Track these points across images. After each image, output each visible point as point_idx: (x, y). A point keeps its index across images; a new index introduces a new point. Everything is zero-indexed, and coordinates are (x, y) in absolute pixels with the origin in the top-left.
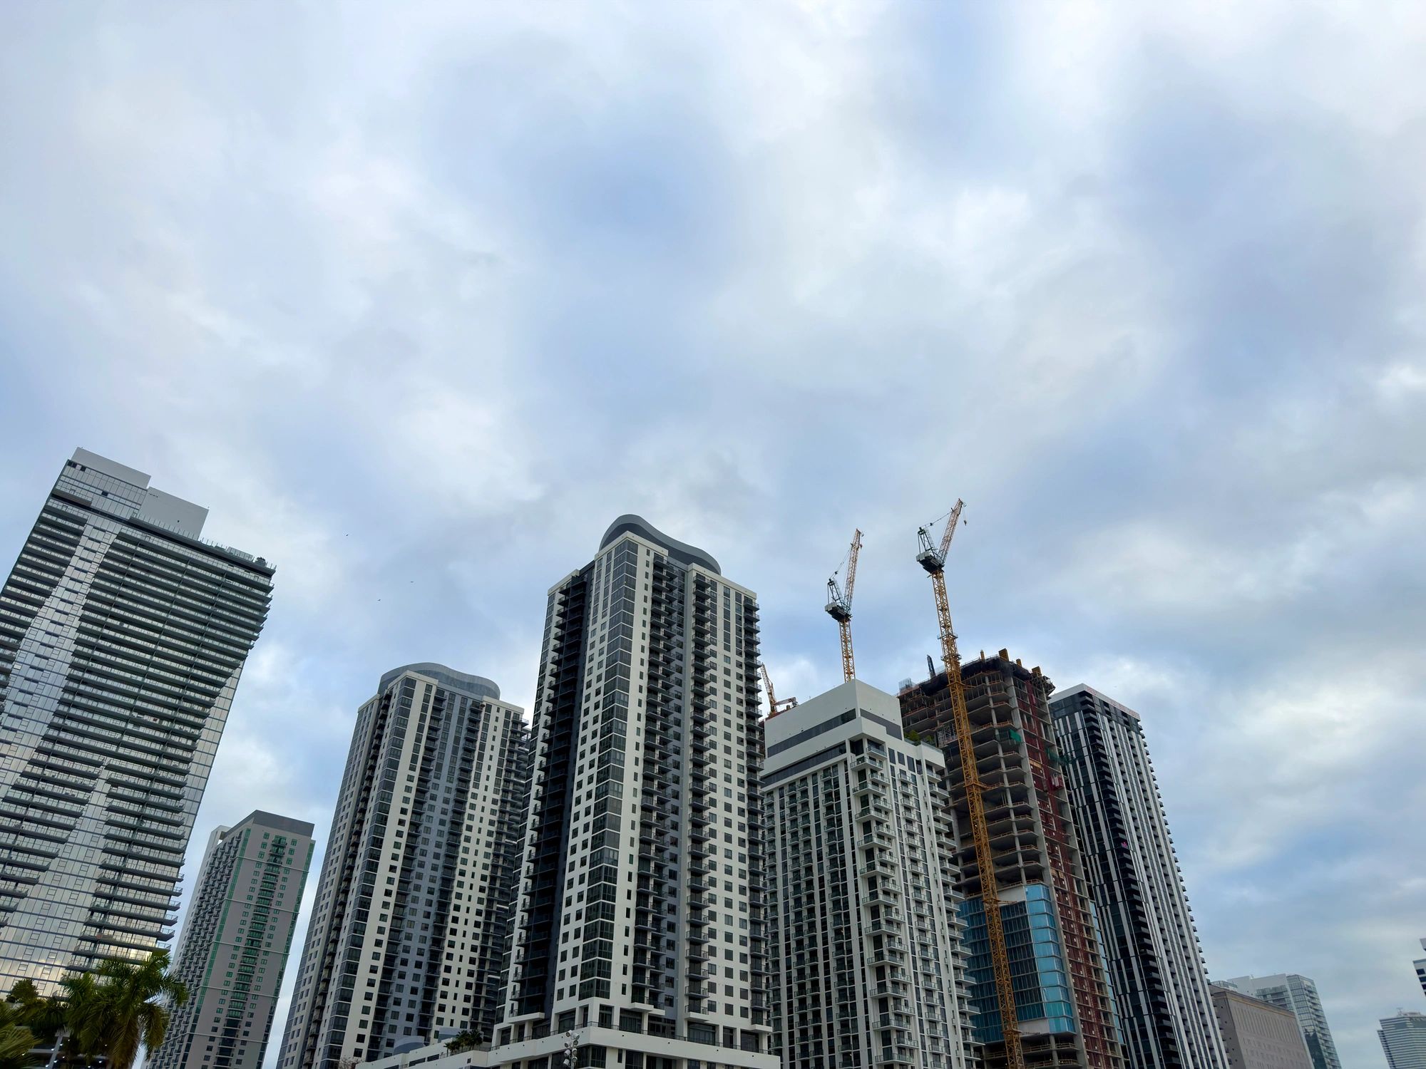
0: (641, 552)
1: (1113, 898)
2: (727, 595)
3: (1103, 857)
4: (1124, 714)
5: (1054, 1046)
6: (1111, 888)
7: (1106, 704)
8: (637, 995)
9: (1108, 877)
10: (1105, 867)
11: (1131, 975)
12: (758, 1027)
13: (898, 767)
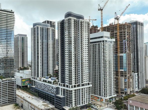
0: (72, 19)
1: (135, 51)
2: (85, 23)
3: (134, 46)
4: (142, 23)
5: (124, 73)
6: (135, 50)
7: (139, 23)
8: (76, 83)
9: (134, 48)
10: (134, 47)
11: (135, 61)
12: (89, 82)
13: (109, 43)
